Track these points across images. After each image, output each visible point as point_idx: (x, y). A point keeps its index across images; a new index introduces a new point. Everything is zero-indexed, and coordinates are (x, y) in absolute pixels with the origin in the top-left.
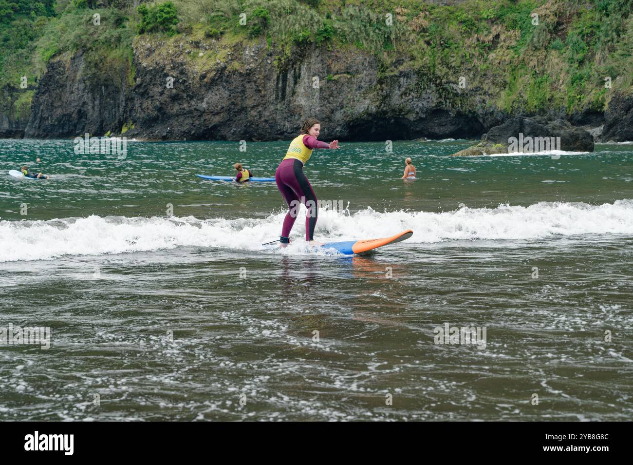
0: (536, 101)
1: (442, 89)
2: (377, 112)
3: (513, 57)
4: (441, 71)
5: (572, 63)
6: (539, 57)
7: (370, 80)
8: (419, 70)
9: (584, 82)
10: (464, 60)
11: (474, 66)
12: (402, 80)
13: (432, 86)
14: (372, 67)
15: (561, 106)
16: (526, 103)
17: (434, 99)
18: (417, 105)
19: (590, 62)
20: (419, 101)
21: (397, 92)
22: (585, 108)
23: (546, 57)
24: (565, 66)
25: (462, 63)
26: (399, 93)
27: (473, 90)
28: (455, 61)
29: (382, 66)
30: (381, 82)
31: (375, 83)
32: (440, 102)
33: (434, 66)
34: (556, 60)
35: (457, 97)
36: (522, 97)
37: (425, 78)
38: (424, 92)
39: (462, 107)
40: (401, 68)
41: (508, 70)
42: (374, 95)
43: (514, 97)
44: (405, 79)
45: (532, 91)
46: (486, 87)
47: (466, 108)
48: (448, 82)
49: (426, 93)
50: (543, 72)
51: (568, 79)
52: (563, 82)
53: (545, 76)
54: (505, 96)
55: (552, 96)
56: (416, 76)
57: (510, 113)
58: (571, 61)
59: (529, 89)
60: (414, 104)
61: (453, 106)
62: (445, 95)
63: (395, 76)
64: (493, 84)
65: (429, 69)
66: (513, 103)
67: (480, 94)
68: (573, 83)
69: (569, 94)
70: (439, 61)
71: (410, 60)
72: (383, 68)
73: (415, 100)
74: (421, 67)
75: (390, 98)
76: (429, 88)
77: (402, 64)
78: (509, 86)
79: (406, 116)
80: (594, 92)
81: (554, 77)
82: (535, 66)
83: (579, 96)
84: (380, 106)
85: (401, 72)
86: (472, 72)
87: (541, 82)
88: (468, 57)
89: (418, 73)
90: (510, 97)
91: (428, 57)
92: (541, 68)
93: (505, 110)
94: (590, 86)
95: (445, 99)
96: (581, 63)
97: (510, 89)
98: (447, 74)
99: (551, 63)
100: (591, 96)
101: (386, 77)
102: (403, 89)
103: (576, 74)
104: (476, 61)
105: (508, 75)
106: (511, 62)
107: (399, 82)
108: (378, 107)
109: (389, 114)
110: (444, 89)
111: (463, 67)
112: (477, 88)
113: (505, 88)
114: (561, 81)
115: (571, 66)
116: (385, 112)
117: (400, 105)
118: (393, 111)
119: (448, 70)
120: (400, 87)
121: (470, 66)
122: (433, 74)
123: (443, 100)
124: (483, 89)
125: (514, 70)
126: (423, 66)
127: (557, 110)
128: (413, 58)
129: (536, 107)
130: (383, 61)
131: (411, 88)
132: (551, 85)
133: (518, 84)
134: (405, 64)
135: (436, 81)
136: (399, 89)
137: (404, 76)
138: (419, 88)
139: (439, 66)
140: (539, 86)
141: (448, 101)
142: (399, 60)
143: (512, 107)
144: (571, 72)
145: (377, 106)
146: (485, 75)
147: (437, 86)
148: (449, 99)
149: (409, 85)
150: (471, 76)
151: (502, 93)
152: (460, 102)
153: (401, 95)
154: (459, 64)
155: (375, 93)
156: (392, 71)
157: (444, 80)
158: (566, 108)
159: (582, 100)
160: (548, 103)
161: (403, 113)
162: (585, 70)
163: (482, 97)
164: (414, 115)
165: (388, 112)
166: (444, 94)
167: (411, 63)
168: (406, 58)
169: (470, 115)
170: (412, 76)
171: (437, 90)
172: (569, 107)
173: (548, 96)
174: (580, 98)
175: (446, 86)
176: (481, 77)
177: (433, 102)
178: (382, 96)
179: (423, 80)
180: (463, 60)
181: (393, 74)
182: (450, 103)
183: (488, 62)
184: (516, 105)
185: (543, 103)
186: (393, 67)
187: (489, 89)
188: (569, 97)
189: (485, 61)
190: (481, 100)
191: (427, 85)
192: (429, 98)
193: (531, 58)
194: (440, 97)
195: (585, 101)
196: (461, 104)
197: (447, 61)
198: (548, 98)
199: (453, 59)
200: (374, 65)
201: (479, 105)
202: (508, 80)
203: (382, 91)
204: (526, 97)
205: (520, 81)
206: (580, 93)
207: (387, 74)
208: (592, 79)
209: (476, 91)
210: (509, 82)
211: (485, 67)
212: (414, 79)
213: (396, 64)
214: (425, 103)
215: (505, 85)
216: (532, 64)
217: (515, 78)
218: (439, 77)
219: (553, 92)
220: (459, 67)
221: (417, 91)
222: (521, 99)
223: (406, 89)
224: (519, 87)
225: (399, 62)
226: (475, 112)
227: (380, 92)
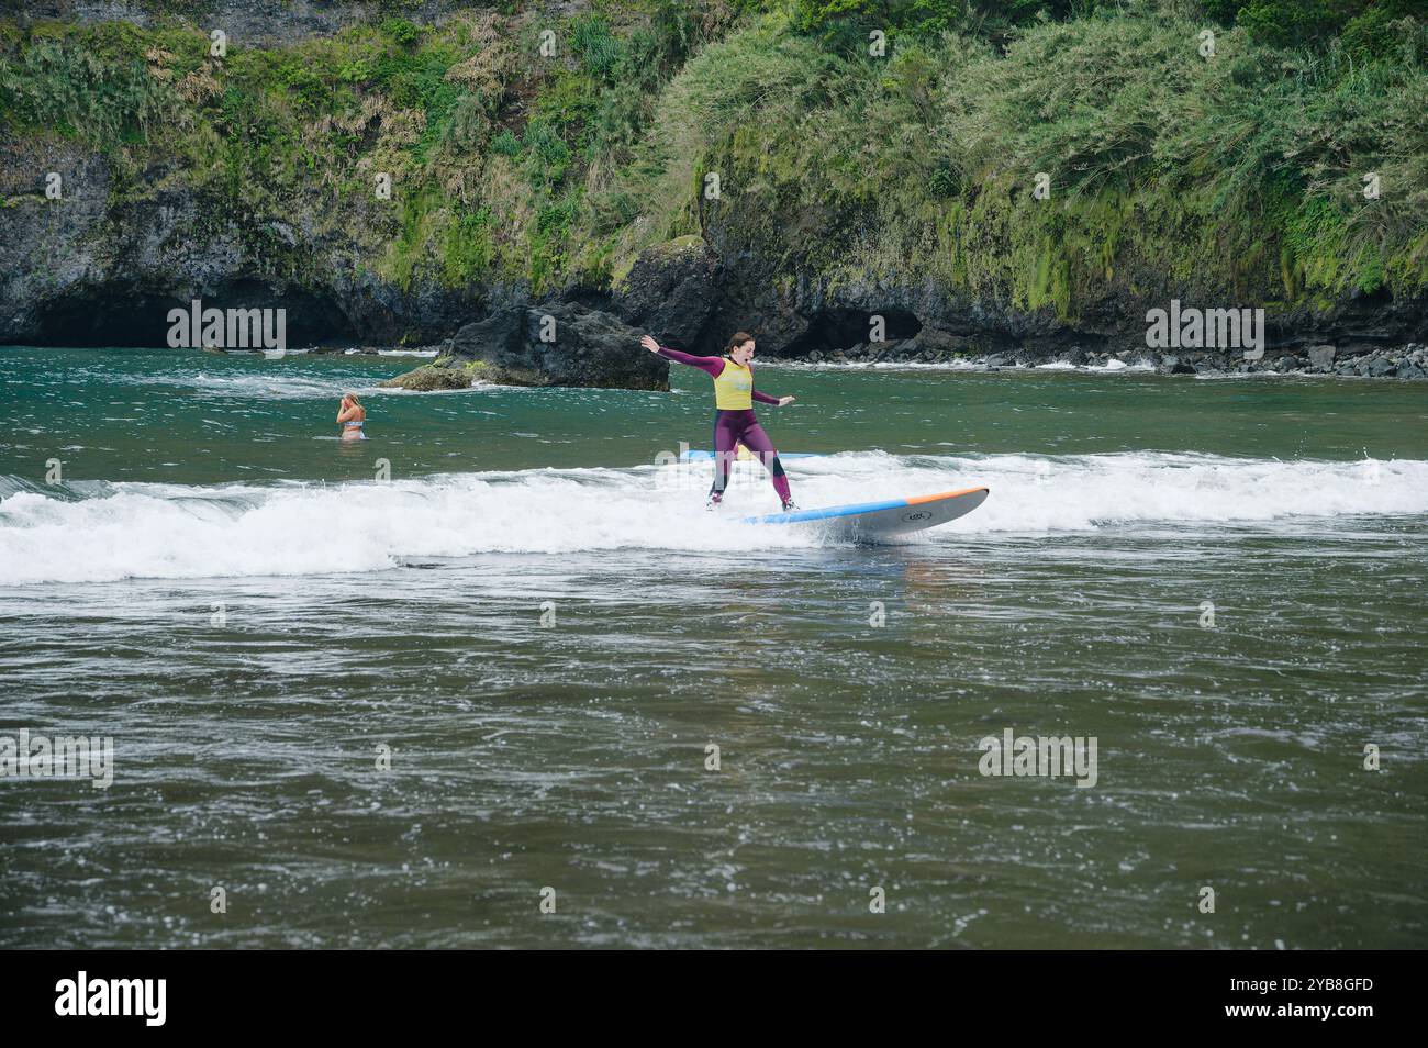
0: (462, 266)
1: (253, 234)
2: (107, 283)
3: (412, 169)
4: (251, 193)
5: (539, 184)
6: (468, 171)
7: (92, 209)
8: (203, 191)
9: (566, 227)
10: (303, 170)
11: (326, 185)
12: (163, 211)
13: (232, 225)
14: (94, 181)
15: (518, 277)
16: (441, 268)
17: (237, 257)
18: (199, 269)
19: (577, 183)
20: (202, 260)
21: (153, 238)
22: (570, 283)
23: (482, 169)
24: (525, 190)
25: (299, 178)
26: (159, 241)
27: (323, 237)
28: (282, 173)
29: (120, 178)
30: (115, 214)
31: (102, 217)
32: (251, 263)
33: (236, 182)
34: (506, 178)
35: (289, 251)
36: (432, 255)
37: (216, 209)
38: (214, 240)
39: (299, 275)
40: (162, 185)
41: (400, 195)
42: (100, 245)
43: (415, 255)
44: (172, 209)
45: (455, 243)
46: (353, 233)
47: (309, 278)
48: (269, 219)
49: (219, 243)
50: (477, 203)
51: (533, 220)
52: (521, 225)
53: (482, 213)
54: (394, 253)
55: (499, 256)
56: (195, 203)
57: (406, 289)
58: (537, 179)
59: (446, 239)
60: (192, 266)
61: (279, 273)
62: (261, 248)
63: (149, 202)
64: (369, 225)
65: (225, 190)
66: (413, 268)
67: (341, 248)
68: (542, 228)
69: (535, 252)
70: (248, 171)
71: (182, 169)
72: (121, 183)
73: (193, 256)
74: (208, 183)
75: (138, 251)
76: (226, 231)
77: (164, 177)
78: (404, 231)
79: (173, 293)
80: (587, 248)
81: (502, 214)
82: (459, 189)
83: (556, 257)
84: (116, 268)
85: (162, 194)
86: (321, 199)
87: (474, 224)
88: (311, 165)
89: (201, 196)
90: (406, 256)
91: (222, 162)
92: (473, 194)
93: (396, 283)
94: (580, 237)
95: (262, 256)
96: (559, 185)
97: (407, 238)
98: (265, 200)
99: (493, 183)
100: (581, 258)
101: (127, 205)
102: (166, 232)
103: (548, 208)
104: (329, 173)
105: (401, 206)
106: (406, 179)
107: (158, 217)
108: (110, 271)
109: (134, 288)
110: (259, 235)
111: (301, 187)
112: (332, 233)
113: (395, 234)
114: (516, 224)
115: (537, 192)
116: (126, 284)
117: (159, 267)
118: (145, 279)
119: (267, 192)
120: (159, 227)
121: (315, 185)
122: (235, 199)
123: (256, 259)
124: (346, 236)
125: (413, 196)
126: (212, 182)
127: (510, 287)
128: (188, 163)
129: (463, 277)
130: (121, 168)
131: (185, 230)
132: (496, 230)
133: (422, 227)
134: (170, 177)
135: (242, 215)
136: (157, 231)
137: (169, 204)
138: (203, 232)
139: (247, 183)
140: (469, 234)
141: (268, 260)
142: (158, 167)
143: (411, 277)
144: (538, 205)
145: (108, 269)
146: (350, 205)
147: (242, 226)
148: (270, 256)
149: (179, 223)
150: (320, 206)
151: (388, 245)
152: (294, 264)
153: (162, 246)
154: (291, 180)
155: (103, 239)
156: (141, 192)
157: (259, 215)
158: (530, 282)
159: (563, 265)
160: (491, 271)
161: (167, 286)
162: (567, 201)
163: (345, 253)
164: (191, 290)
165: (132, 284)
166: (259, 244)
167: (184, 174)
168: (172, 163)
169: (318, 294)
170: (188, 204)
171: (243, 237)
172: (536, 280)
173: (489, 255)
174: (558, 262)
175: (263, 227)
176: (343, 209)
177: (233, 262)
178: (120, 247)
179: (212, 213)
180: (302, 172)
181: (143, 197)
182: (272, 265)
183: (357, 177)
184: (419, 273)
185: (477, 269)
186: (144, 182)
187: (360, 236)
188: (536, 258)
189: (351, 176)
190: (342, 261)
191: (222, 224)
192: (225, 253)
193: (451, 170)
194: (251, 251)
195: (570, 267)
196: (298, 267)
197: (265, 173)
198: (489, 258)
199: (277, 169)
200: (100, 176)
201: (338, 271)
202: (401, 217)
203: (120, 236)
204: (441, 256)
205: (428, 220)
206: (559, 250)
207: (129, 198)
208: (584, 219)
209: (331, 240)
210: (402, 222)
211: (348, 188)
212: (191, 211)
213: (151, 176)
214: (216, 264)
215: (393, 228)
216: (452, 184)
217: (416, 214)
218: (247, 208)
219: (500, 247)
220: (292, 186)
221: (199, 238)
222: (430, 259)
223: (174, 232)
224: (426, 231)
225: (157, 172)
226: (328, 286)
227: (115, 238)
